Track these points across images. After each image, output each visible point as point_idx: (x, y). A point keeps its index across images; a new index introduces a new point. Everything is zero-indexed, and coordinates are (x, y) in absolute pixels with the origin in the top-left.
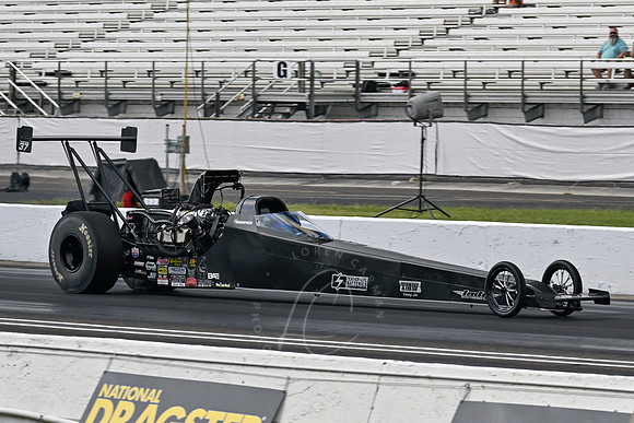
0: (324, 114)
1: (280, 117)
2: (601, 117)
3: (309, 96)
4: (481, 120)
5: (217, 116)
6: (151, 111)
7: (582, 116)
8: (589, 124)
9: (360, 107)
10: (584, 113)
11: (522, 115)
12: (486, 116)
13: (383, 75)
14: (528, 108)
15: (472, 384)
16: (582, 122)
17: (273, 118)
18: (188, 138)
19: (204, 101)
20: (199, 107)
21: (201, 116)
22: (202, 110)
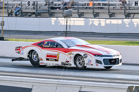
0: (40, 15)
2: (114, 16)
3: (36, 10)
4: (82, 17)
5: (11, 16)
7: (109, 16)
8: (111, 18)
13: (56, 5)
14: (94, 14)
15: (82, 87)
17: (26, 16)
18: (4, 22)
19: (8, 12)
20: (7, 13)
21: (7, 16)
22: (7, 14)
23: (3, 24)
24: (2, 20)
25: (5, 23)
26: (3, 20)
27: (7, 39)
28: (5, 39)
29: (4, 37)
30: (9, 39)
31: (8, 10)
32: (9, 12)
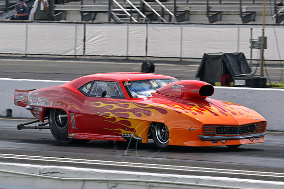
6: (239, 20)
18: (266, 38)
19: (276, 12)
20: (273, 16)
21: (275, 23)
22: (275, 19)
23: (262, 44)
24: (261, 35)
25: (268, 43)
26: (263, 33)
27: (273, 83)
28: (268, 84)
29: (266, 78)
30: (279, 84)
31: (277, 8)
32: (279, 12)
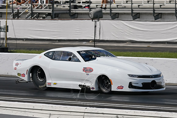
0: (58, 17)
1: (41, 18)
2: (161, 18)
3: (52, 10)
4: (116, 19)
5: (18, 18)
7: (154, 18)
8: (157, 20)
9: (71, 14)
10: (154, 16)
11: (132, 17)
12: (118, 17)
13: (80, 3)
14: (133, 14)
16: (154, 20)
17: (39, 19)
20: (12, 15)
25: (9, 29)
26: (6, 24)
30: (15, 51)
31: (13, 10)
